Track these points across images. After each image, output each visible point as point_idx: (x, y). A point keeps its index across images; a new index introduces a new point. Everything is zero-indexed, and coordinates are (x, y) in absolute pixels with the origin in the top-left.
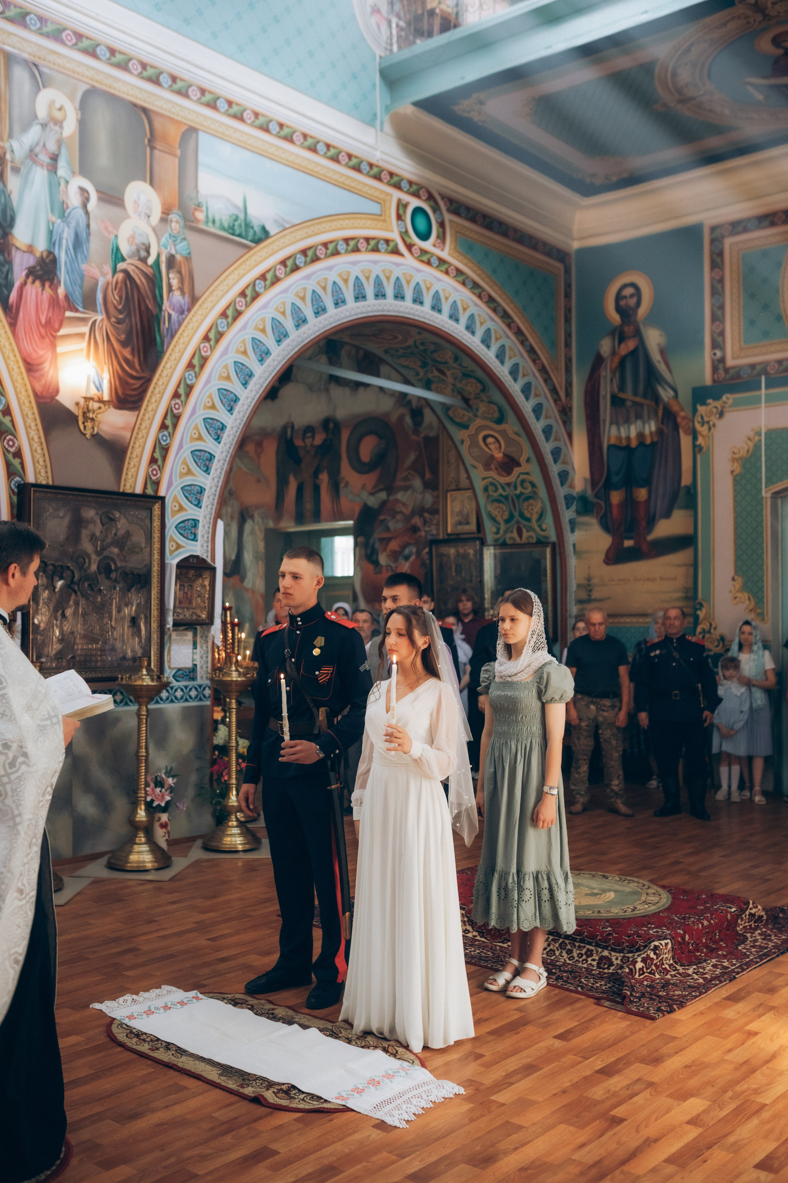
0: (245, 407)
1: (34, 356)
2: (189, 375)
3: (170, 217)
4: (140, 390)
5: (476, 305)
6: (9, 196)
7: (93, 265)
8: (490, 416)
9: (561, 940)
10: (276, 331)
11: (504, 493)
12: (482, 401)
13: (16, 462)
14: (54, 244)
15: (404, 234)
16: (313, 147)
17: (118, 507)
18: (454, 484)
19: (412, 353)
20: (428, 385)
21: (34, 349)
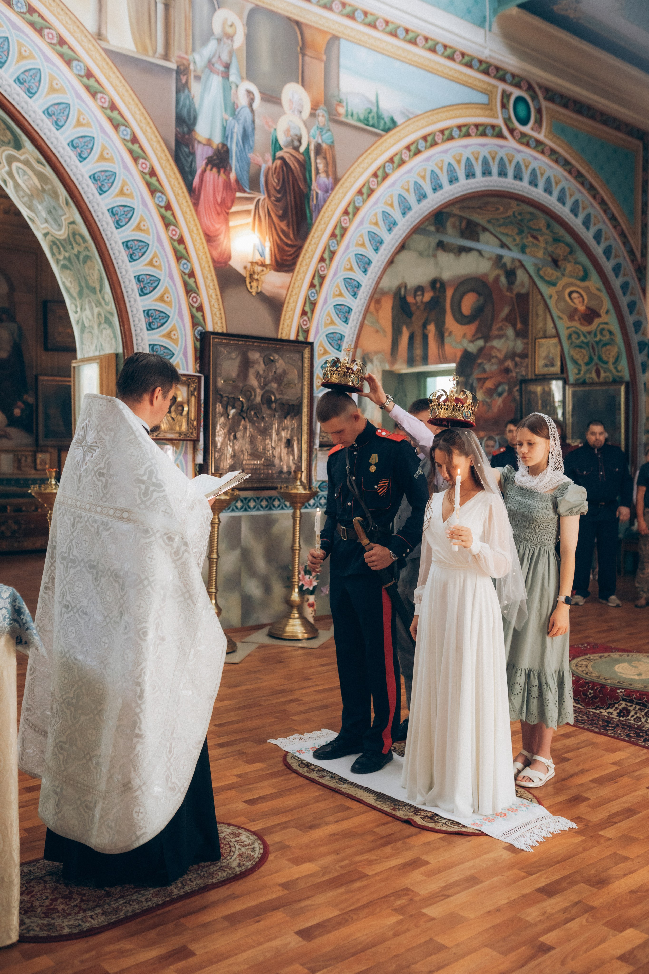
0: (377, 269)
1: (212, 229)
2: (333, 243)
3: (317, 112)
4: (294, 256)
5: (567, 179)
6: (193, 99)
7: (257, 154)
8: (576, 275)
10: (401, 205)
11: (585, 340)
12: (569, 262)
13: (199, 315)
14: (227, 138)
15: (507, 121)
16: (432, 48)
17: (277, 351)
18: (542, 333)
19: (511, 222)
20: (523, 249)
21: (212, 224)
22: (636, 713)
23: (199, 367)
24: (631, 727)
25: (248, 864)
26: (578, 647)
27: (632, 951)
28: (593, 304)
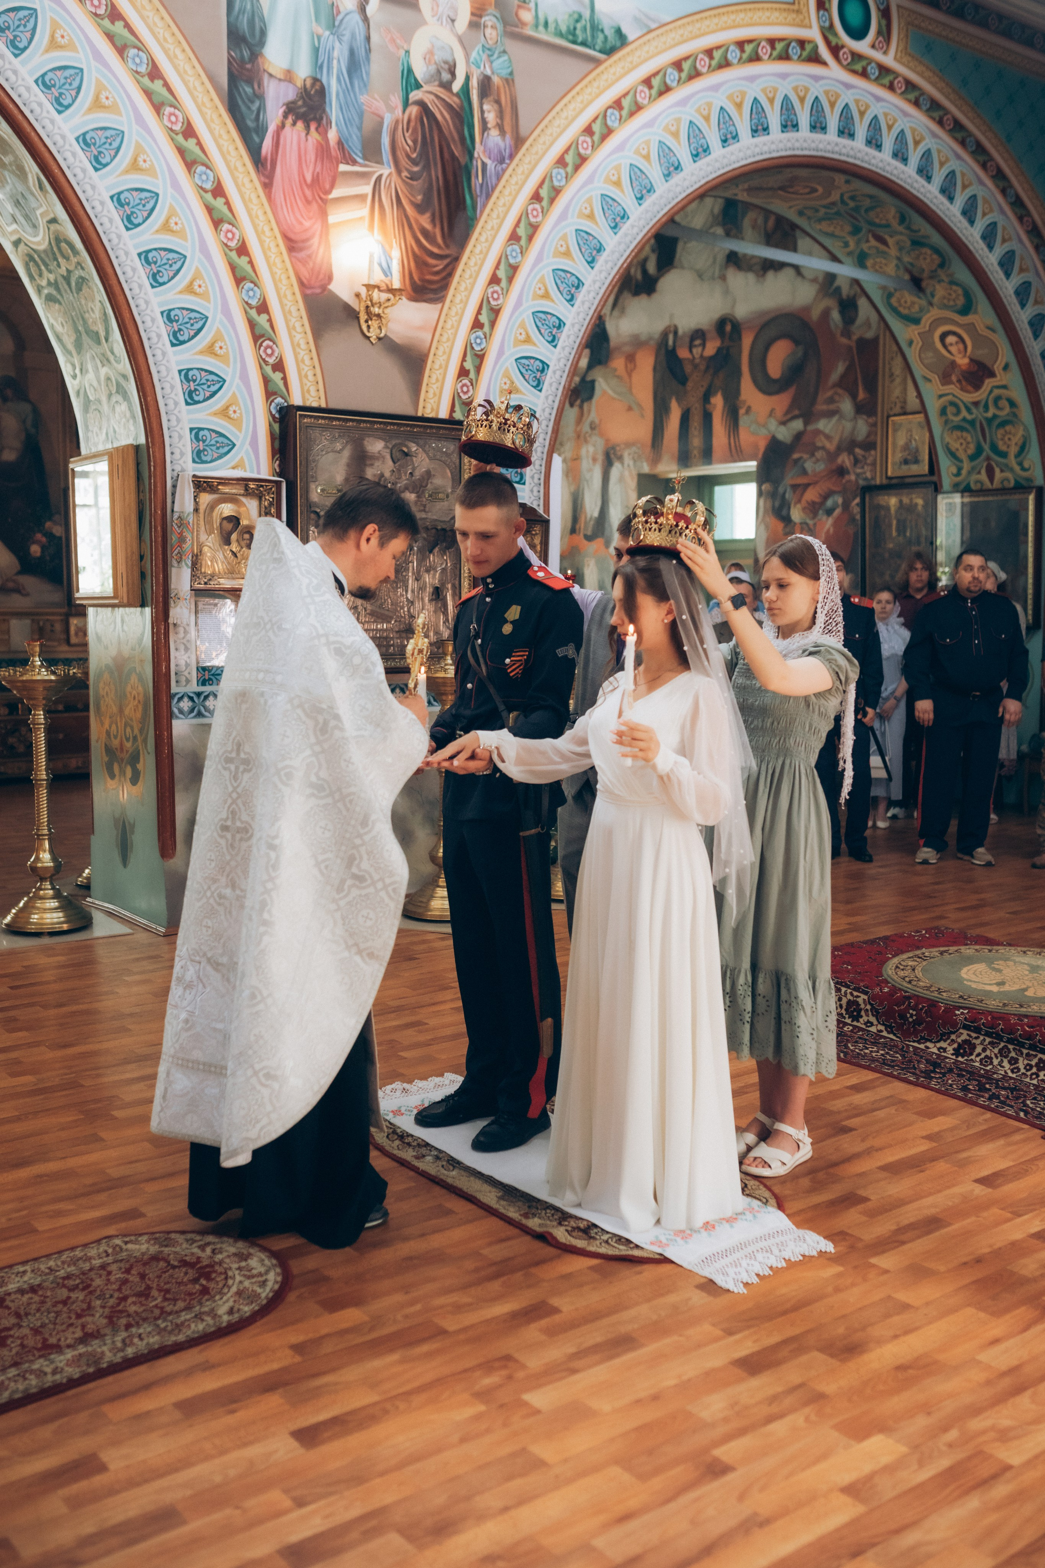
0: (592, 294)
1: (298, 228)
2: (513, 250)
3: (483, 20)
4: (444, 274)
5: (934, 135)
7: (376, 96)
8: (952, 303)
9: (1002, 1044)
10: (635, 183)
11: (969, 417)
12: (939, 282)
13: (277, 377)
14: (321, 67)
15: (827, 32)
17: (414, 438)
18: (899, 405)
19: (838, 213)
20: (861, 261)
21: (297, 219)
22: (984, 1050)
23: (279, 466)
24: (973, 1074)
25: (246, 1309)
26: (910, 935)
27: (870, 1477)
28: (982, 354)
